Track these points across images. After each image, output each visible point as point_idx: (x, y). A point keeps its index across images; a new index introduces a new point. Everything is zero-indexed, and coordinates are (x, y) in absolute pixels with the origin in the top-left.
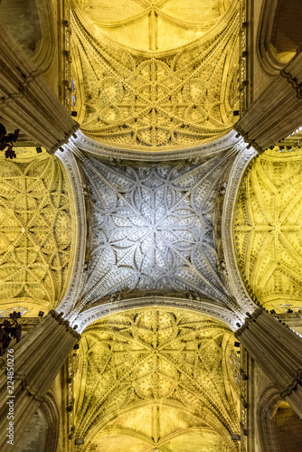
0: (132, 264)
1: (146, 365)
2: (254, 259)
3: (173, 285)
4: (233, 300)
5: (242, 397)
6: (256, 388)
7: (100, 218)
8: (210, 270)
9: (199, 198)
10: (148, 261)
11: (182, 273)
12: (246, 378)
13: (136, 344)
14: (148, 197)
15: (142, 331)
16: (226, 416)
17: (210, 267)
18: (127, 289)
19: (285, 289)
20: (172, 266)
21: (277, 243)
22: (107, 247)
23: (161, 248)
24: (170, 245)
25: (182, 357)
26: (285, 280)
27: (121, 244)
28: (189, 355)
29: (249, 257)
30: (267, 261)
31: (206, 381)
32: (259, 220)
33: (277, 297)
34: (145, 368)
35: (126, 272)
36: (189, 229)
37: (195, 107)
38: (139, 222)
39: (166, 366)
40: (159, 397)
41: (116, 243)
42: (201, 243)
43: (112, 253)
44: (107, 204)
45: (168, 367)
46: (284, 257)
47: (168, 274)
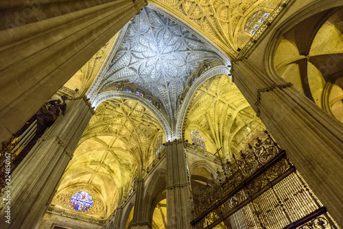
0: (137, 69)
1: (120, 120)
2: (197, 106)
3: (153, 91)
4: (175, 122)
5: (154, 161)
6: (161, 164)
7: (132, 33)
8: (174, 96)
9: (193, 57)
10: (147, 71)
11: (161, 89)
12: (160, 158)
13: (119, 110)
14: (167, 37)
15: (125, 106)
16: (144, 158)
17: (175, 95)
18: (128, 81)
19: (201, 123)
20: (157, 82)
21: (213, 104)
22: (129, 52)
23: (158, 68)
24: (163, 70)
25: (138, 125)
26: (204, 120)
27: (137, 54)
28: (142, 126)
29: (196, 103)
30: (202, 109)
31: (143, 139)
32: (213, 89)
33: (196, 125)
34: (119, 121)
35: (132, 72)
36: (178, 68)
37: (228, 7)
38: (154, 48)
39: (129, 125)
40: (119, 135)
41: (134, 53)
42: (179, 79)
43: (129, 58)
44: (141, 28)
45: (130, 125)
46: (211, 111)
47: (153, 85)
